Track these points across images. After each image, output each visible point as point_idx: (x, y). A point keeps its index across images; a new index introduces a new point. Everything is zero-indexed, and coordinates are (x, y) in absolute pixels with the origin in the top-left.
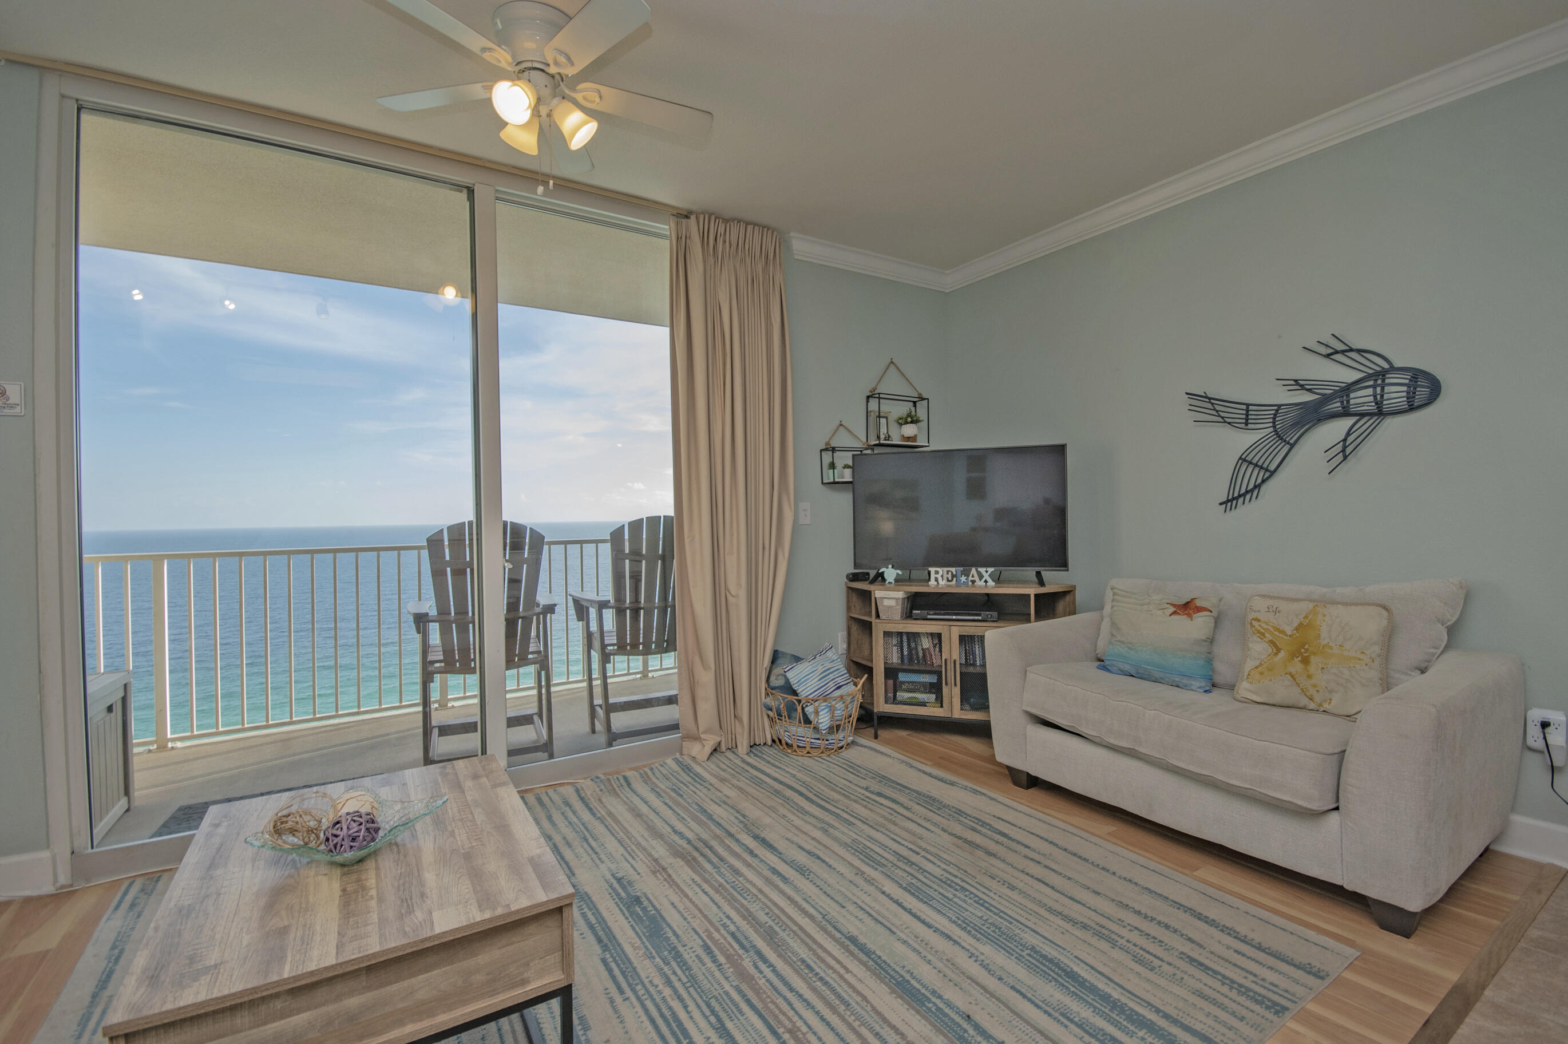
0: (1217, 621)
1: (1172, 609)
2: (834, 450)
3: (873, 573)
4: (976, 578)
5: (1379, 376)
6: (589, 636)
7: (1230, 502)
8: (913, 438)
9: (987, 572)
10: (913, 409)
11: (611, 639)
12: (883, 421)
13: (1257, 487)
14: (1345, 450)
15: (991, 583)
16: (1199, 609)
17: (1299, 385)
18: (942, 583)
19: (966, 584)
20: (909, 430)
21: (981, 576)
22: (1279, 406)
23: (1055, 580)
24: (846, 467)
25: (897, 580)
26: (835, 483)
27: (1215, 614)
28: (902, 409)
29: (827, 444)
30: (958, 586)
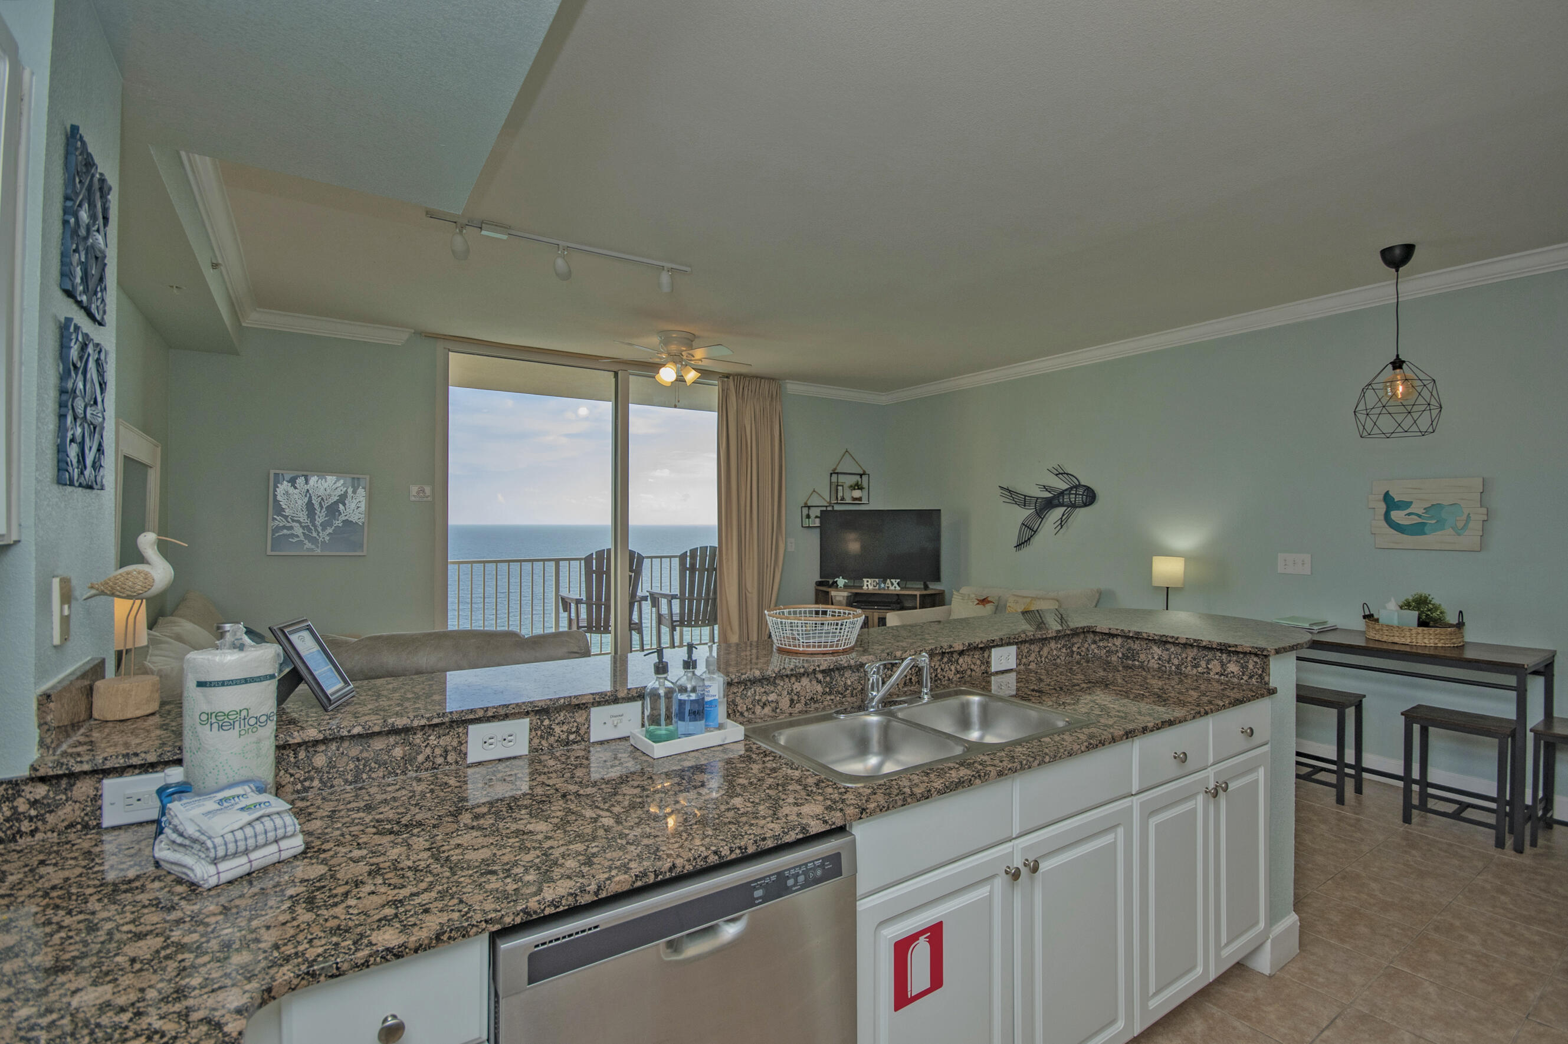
0: (997, 608)
1: (977, 602)
2: (809, 507)
3: (831, 581)
4: (890, 585)
5: (1076, 487)
6: (660, 617)
7: (1019, 546)
8: (860, 499)
9: (895, 582)
10: (860, 480)
11: (676, 618)
12: (840, 488)
13: (1029, 539)
14: (1062, 523)
15: (898, 588)
16: (989, 602)
17: (1046, 488)
18: (871, 587)
19: (884, 589)
20: (857, 494)
21: (892, 584)
22: (1038, 498)
23: (934, 587)
24: (817, 517)
25: (844, 586)
26: (809, 527)
27: (996, 604)
28: (853, 480)
29: (806, 503)
30: (880, 589)
